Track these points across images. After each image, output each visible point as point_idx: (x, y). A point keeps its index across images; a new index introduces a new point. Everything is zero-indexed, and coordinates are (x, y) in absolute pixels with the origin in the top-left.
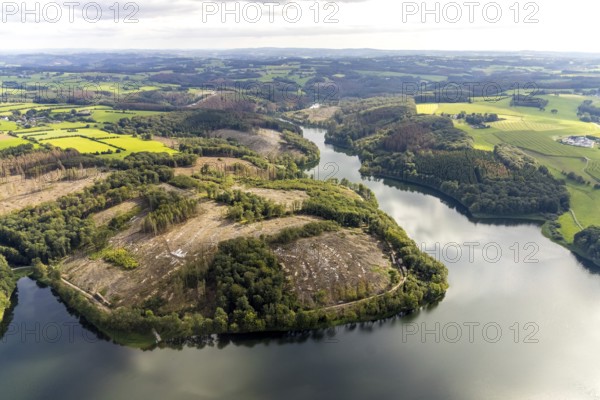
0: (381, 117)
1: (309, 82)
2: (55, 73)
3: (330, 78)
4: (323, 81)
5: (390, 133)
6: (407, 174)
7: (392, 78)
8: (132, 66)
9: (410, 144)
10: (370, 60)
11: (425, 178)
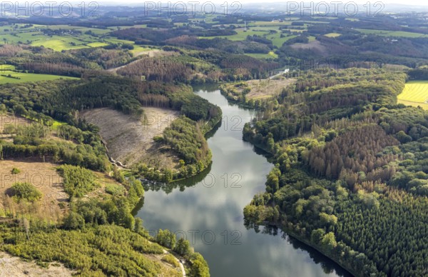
0: (335, 104)
1: (288, 43)
2: (23, 25)
3: (318, 39)
4: (306, 42)
5: (330, 138)
6: (318, 237)
7: (400, 39)
8: (125, 18)
9: (348, 167)
10: (388, 16)
11: (347, 254)
